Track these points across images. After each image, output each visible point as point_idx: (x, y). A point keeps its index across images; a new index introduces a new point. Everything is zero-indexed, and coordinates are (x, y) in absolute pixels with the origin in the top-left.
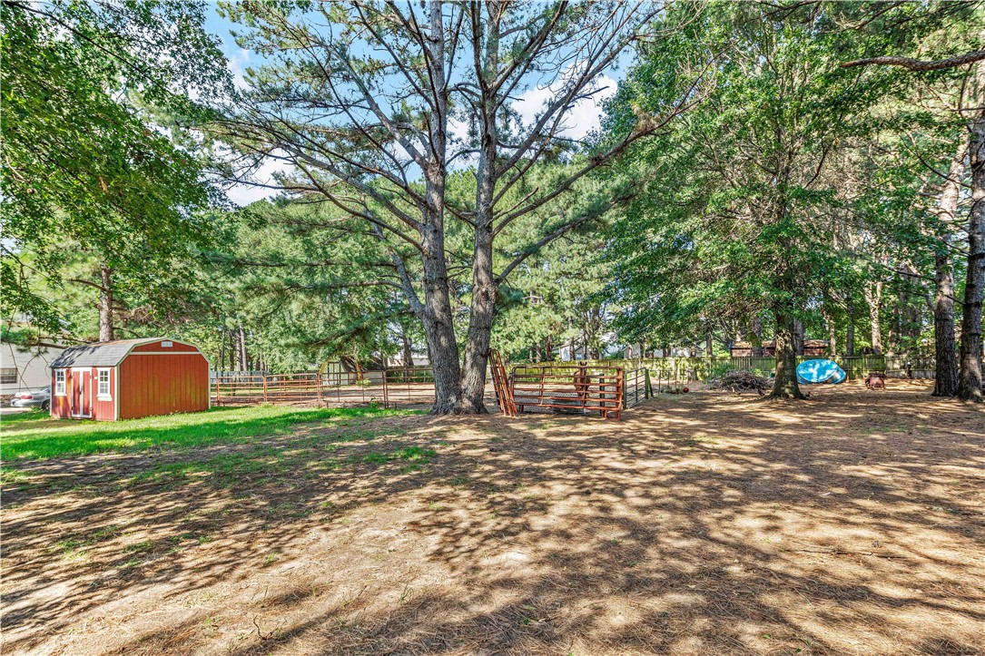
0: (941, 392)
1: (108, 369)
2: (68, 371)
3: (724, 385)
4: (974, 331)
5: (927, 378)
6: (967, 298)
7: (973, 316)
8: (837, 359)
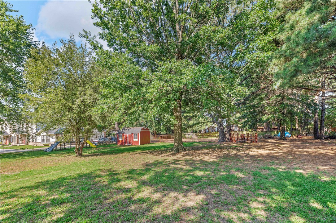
0: (316, 138)
1: (137, 134)
2: (123, 134)
3: (264, 138)
4: (323, 125)
5: (311, 136)
6: (321, 119)
7: (322, 122)
8: (289, 131)
